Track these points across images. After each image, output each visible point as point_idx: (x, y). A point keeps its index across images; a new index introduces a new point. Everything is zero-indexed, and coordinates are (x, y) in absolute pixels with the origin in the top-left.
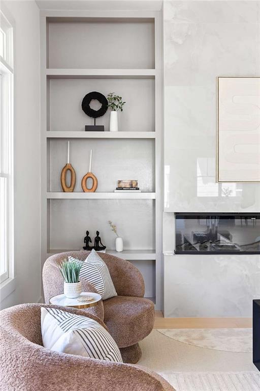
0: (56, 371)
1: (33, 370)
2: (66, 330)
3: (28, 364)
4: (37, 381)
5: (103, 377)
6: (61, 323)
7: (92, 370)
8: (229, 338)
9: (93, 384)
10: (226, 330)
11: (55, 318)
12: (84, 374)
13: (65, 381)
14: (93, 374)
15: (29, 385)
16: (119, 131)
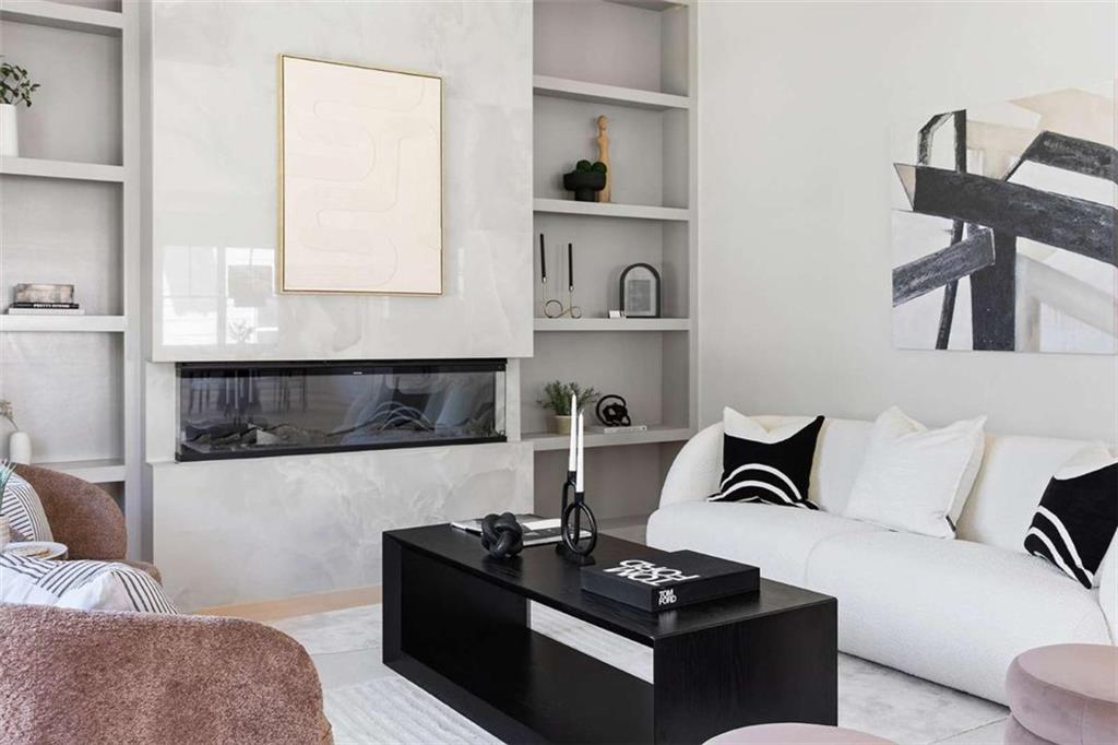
0: (109, 644)
1: (52, 650)
2: (59, 591)
3: (36, 641)
4: (63, 672)
5: (206, 643)
6: (40, 579)
7: (181, 632)
8: (321, 630)
9: (187, 658)
10: (308, 618)
11: (20, 572)
12: (168, 640)
13: (129, 661)
14: (186, 639)
15: (41, 684)
16: (20, 156)
